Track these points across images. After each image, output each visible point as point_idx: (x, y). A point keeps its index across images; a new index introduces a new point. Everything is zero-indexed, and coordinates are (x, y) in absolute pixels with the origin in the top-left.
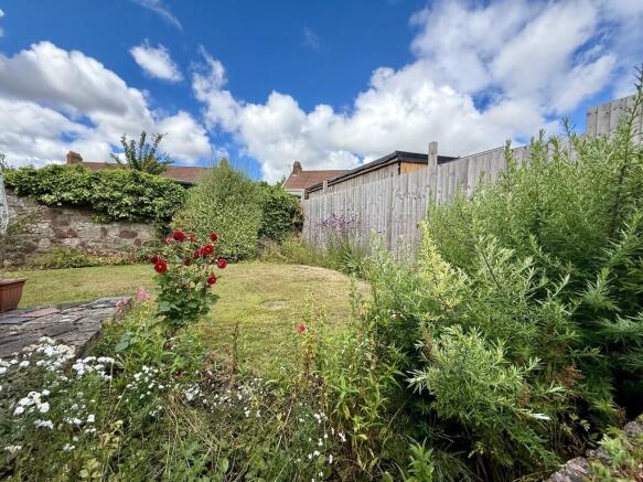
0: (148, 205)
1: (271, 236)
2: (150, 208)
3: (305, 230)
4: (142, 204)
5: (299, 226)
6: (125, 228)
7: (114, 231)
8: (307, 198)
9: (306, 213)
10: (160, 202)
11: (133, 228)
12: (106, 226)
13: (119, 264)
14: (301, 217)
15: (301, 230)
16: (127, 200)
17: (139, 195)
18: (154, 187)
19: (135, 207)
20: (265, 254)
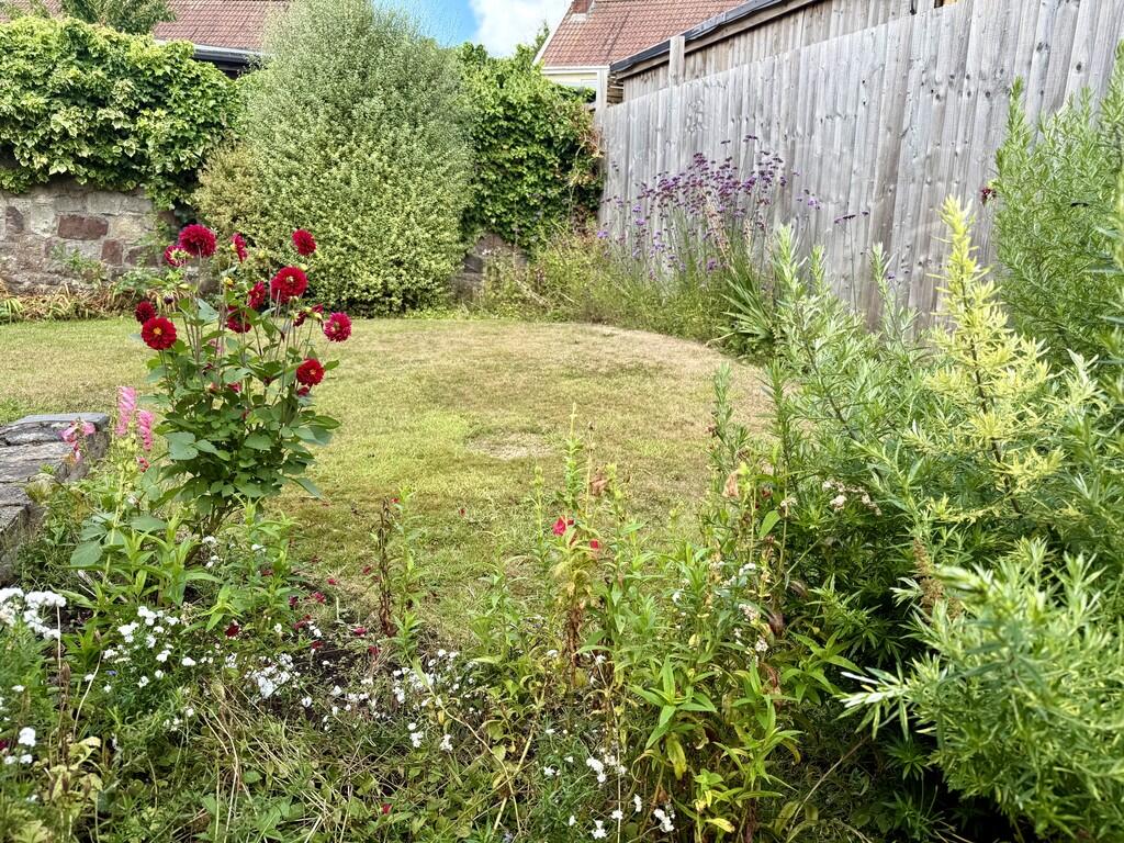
0: (123, 134)
1: (501, 232)
2: (132, 144)
3: (608, 212)
4: (107, 133)
5: (589, 199)
6: (71, 207)
7: (42, 217)
8: (616, 98)
9: (614, 151)
10: (159, 124)
11: (93, 209)
12: (20, 204)
13: (66, 318)
14: (596, 169)
15: (595, 210)
16: (65, 119)
17: (99, 101)
18: (135, 73)
19: (90, 142)
20: (484, 286)
